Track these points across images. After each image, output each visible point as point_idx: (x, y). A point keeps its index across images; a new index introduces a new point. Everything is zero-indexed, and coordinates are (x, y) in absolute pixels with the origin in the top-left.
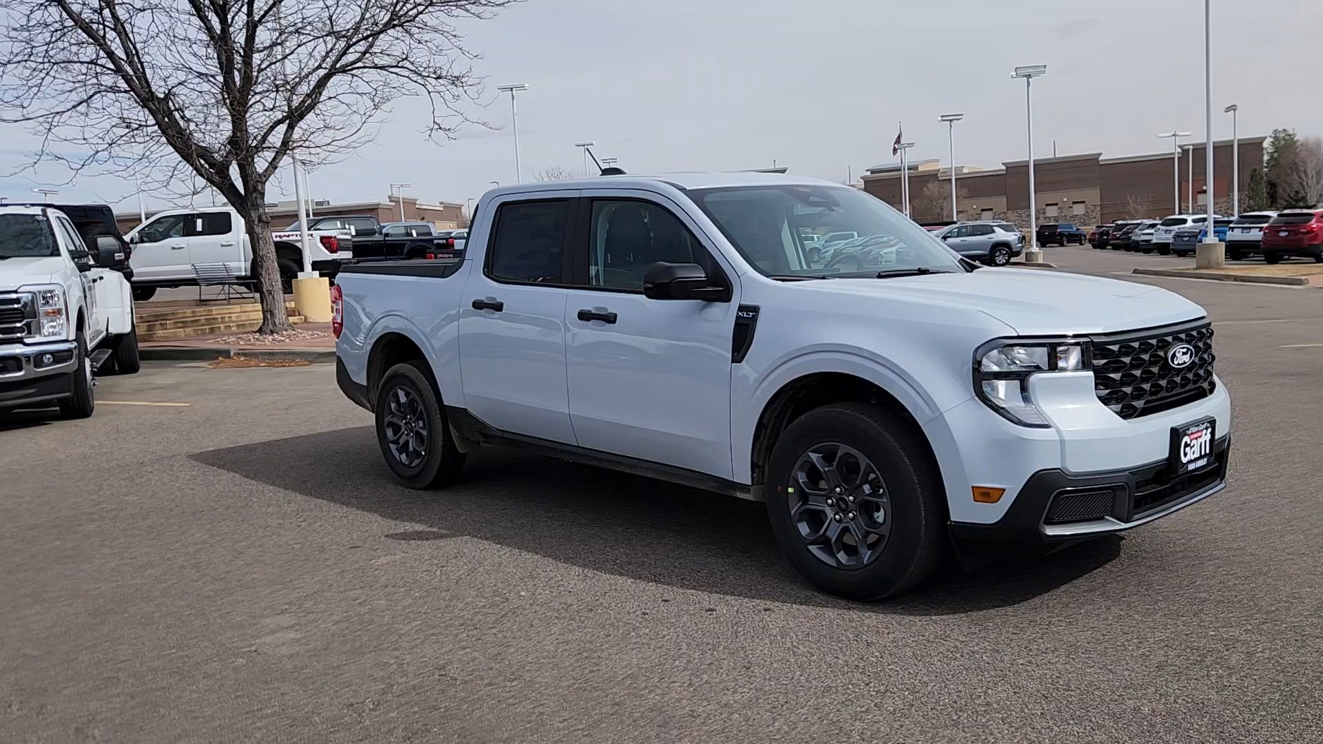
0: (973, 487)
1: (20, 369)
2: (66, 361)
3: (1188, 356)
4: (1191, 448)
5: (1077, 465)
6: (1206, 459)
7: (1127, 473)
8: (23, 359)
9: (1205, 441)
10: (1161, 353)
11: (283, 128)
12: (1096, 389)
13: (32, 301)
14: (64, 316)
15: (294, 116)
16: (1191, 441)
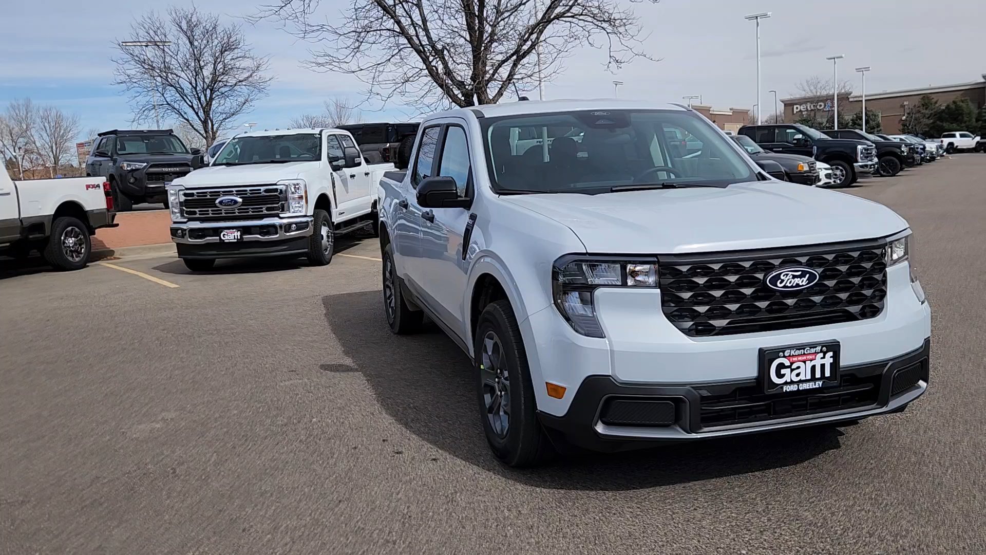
0: (546, 383)
1: (277, 233)
2: (303, 229)
3: (805, 279)
4: (792, 370)
5: (626, 374)
6: (821, 383)
7: (688, 387)
8: (278, 227)
9: (823, 366)
10: (760, 276)
11: (510, 63)
12: (662, 306)
13: (286, 191)
14: (304, 200)
15: (519, 55)
16: (792, 364)
